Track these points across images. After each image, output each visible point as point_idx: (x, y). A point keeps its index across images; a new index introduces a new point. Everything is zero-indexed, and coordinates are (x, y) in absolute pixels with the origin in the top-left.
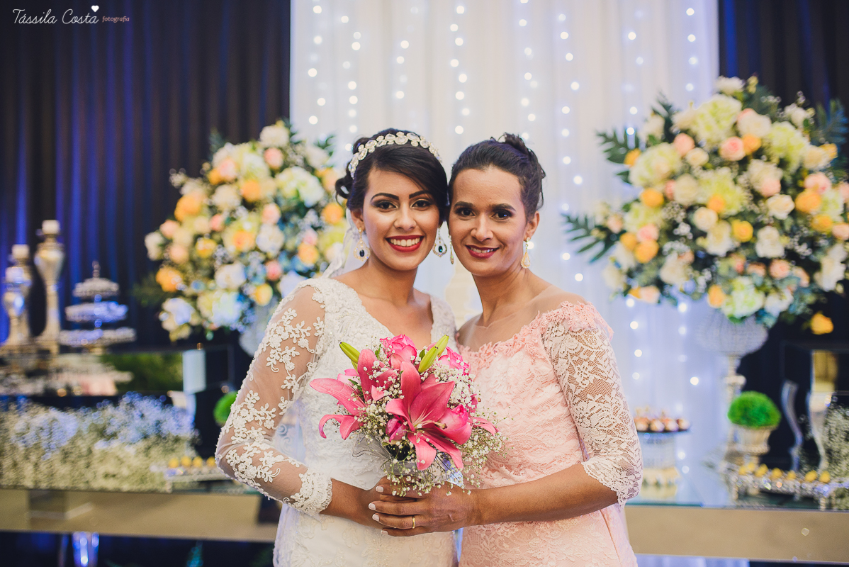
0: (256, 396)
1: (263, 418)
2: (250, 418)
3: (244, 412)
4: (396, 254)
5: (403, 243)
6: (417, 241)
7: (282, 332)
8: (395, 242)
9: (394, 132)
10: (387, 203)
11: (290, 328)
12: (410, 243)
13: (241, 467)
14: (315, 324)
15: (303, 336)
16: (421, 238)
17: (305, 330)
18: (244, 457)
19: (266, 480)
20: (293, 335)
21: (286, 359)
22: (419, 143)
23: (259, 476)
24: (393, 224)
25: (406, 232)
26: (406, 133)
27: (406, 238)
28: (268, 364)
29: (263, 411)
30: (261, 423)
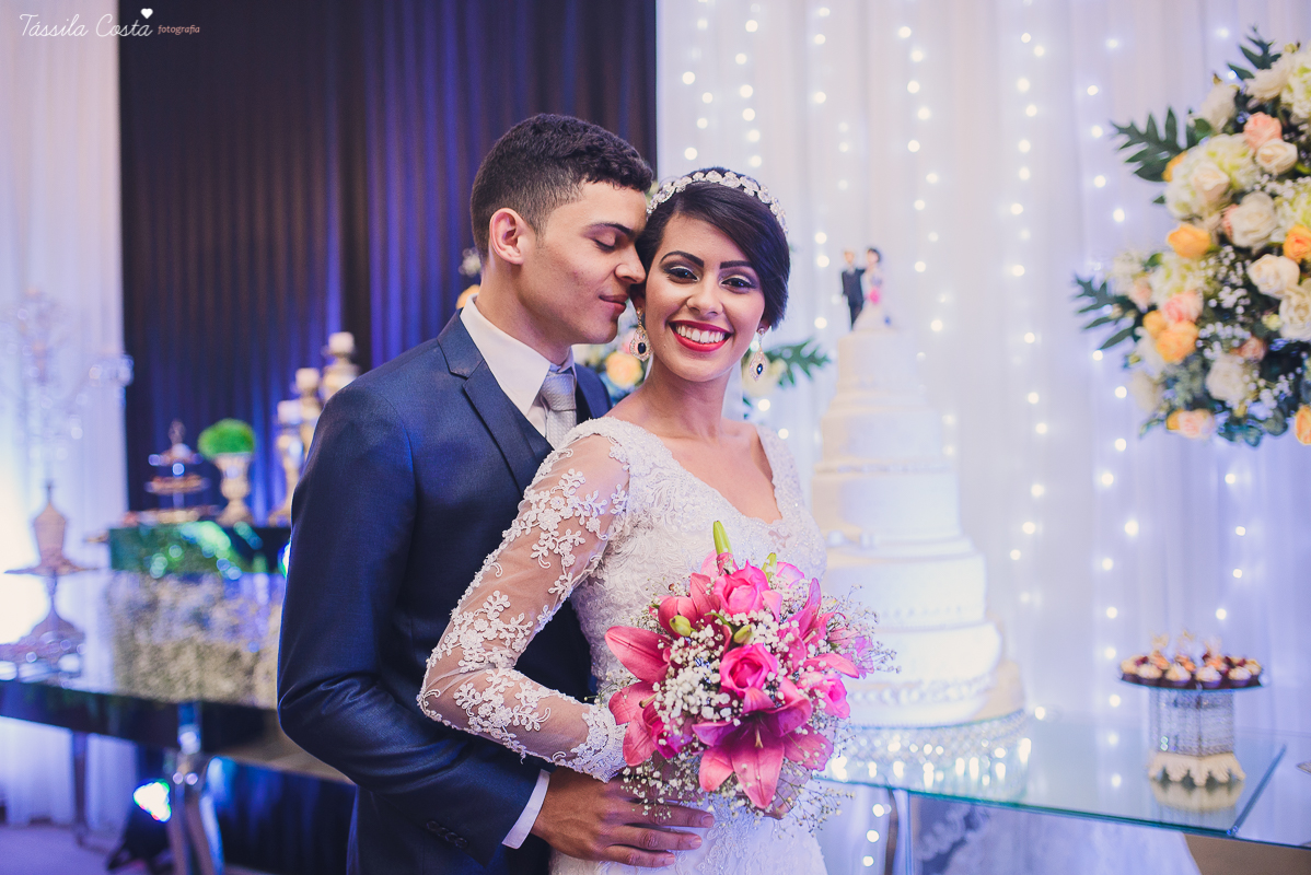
0: (504, 600)
1: (513, 636)
2: (491, 634)
3: (481, 624)
4: (681, 350)
5: (696, 335)
6: (719, 337)
7: (561, 506)
8: (683, 331)
9: (722, 172)
10: (687, 270)
11: (574, 501)
12: (705, 337)
13: (483, 711)
14: (613, 495)
15: (595, 513)
16: (727, 336)
17: (599, 506)
18: (489, 694)
19: (528, 728)
20: (580, 511)
21: (565, 548)
22: (756, 193)
23: (516, 723)
24: (684, 302)
25: (702, 318)
26: (739, 176)
27: (702, 328)
28: (534, 555)
29: (514, 624)
30: (507, 644)
